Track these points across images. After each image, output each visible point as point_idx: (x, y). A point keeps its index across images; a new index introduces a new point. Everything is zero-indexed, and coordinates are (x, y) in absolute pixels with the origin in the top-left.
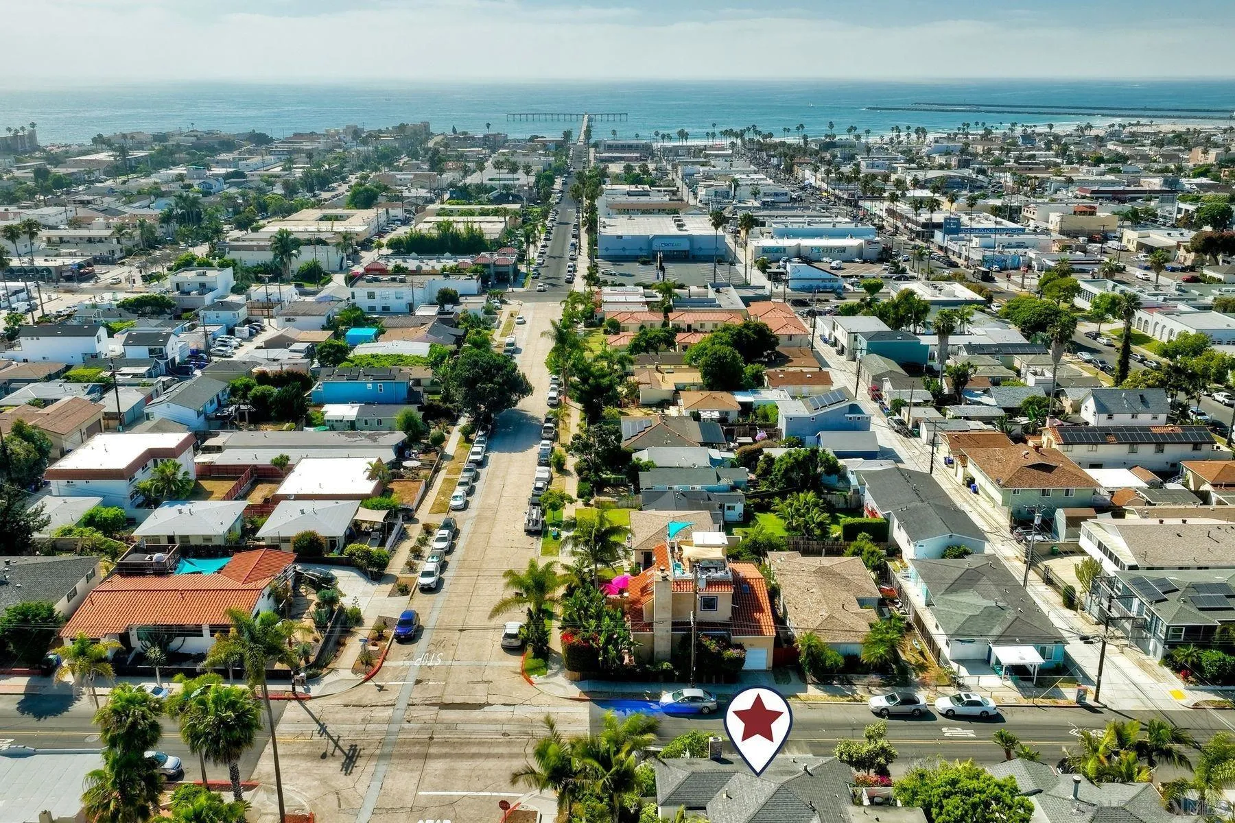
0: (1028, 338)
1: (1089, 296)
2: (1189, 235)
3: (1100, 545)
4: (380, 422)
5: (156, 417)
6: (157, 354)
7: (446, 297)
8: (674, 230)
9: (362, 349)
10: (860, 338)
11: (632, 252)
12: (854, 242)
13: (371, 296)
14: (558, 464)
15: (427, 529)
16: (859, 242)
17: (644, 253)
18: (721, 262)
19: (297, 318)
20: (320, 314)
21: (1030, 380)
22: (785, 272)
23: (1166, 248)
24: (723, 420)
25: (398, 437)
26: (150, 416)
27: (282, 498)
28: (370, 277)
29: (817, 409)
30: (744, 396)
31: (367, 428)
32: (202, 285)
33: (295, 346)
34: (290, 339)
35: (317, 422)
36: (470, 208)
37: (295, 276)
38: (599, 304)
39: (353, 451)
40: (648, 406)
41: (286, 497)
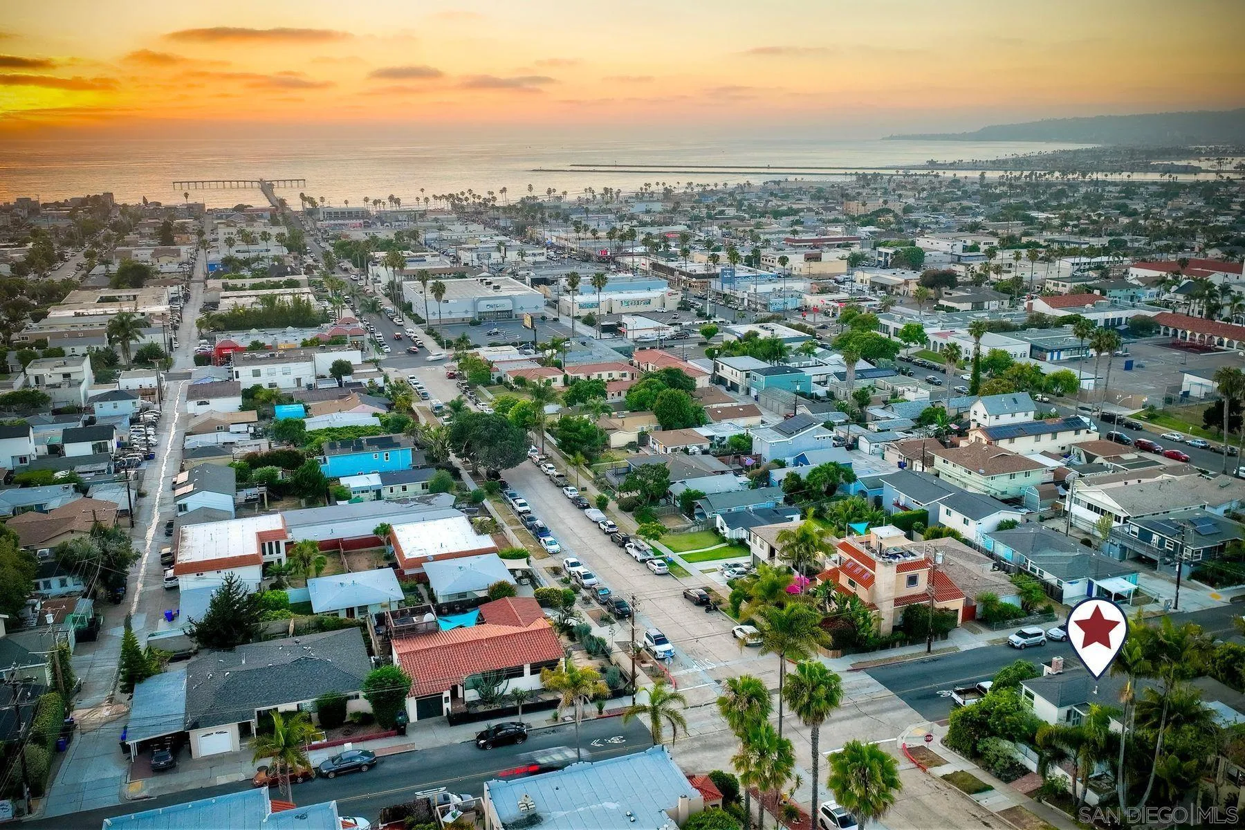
0: (873, 364)
1: (884, 328)
2: (912, 274)
3: (1090, 507)
4: (404, 489)
5: (191, 508)
6: (100, 449)
7: (341, 369)
8: (490, 292)
9: (312, 425)
10: (753, 374)
11: (458, 315)
12: (655, 294)
13: (257, 374)
14: (602, 505)
15: (556, 571)
16: (660, 294)
17: (470, 315)
18: (544, 318)
19: (211, 401)
20: (234, 395)
21: (910, 396)
22: (620, 325)
23: (898, 286)
24: (705, 452)
25: (447, 498)
26: (183, 508)
27: (418, 562)
28: (247, 355)
29: (792, 434)
30: (704, 431)
31: (394, 495)
32: (66, 376)
33: (233, 428)
34: (220, 422)
35: (344, 495)
36: (257, 281)
37: (134, 361)
38: (490, 364)
39: (422, 515)
40: (620, 449)
41: (425, 559)
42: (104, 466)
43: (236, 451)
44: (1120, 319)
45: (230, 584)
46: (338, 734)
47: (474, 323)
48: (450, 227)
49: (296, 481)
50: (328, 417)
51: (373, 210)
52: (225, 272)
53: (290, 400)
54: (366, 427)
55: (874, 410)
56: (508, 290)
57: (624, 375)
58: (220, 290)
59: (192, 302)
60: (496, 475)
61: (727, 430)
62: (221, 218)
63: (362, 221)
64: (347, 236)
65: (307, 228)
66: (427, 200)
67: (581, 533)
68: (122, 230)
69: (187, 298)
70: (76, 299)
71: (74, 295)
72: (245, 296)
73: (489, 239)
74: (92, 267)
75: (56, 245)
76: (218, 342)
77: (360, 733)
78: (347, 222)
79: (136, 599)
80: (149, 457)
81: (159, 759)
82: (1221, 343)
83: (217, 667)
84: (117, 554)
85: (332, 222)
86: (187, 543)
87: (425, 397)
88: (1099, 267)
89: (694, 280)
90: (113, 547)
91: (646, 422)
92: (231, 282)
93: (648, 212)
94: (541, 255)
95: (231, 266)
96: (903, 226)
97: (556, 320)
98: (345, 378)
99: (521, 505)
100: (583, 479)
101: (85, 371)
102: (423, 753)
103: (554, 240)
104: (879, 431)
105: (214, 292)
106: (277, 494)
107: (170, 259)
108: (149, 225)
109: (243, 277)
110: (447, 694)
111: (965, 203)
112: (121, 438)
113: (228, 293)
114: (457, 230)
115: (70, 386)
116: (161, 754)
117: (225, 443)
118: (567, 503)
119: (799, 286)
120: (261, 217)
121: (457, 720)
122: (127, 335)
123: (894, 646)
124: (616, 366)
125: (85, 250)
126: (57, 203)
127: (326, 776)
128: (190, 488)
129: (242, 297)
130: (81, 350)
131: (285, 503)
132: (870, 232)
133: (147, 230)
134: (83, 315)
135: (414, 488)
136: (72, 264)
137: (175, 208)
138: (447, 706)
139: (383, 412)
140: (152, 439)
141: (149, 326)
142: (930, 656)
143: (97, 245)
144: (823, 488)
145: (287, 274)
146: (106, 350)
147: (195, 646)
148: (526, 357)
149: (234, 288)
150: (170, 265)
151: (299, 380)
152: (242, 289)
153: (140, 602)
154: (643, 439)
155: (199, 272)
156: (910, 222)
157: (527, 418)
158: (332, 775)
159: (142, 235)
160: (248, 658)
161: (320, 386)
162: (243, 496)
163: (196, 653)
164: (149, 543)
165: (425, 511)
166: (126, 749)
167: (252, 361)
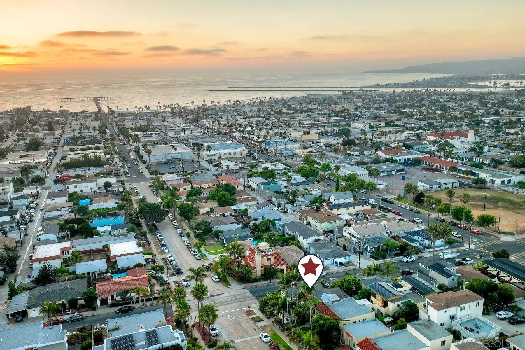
0: (307, 179)
1: (319, 164)
2: (340, 140)
3: (349, 233)
4: (120, 231)
5: (41, 240)
6: (13, 218)
7: (107, 185)
8: (173, 151)
9: (91, 207)
10: (259, 185)
11: (160, 160)
12: (238, 150)
13: (75, 187)
14: (188, 235)
15: (164, 259)
16: (240, 150)
17: (164, 160)
18: (193, 161)
19: (56, 199)
20: (65, 196)
21: (313, 192)
22: (220, 164)
23: (335, 145)
24: (231, 215)
25: (133, 234)
26: (39, 240)
27: (115, 257)
28: (72, 180)
29: (261, 208)
30: (234, 207)
31: (116, 234)
32: (3, 190)
33: (63, 209)
34: (59, 207)
35: (98, 234)
36: (83, 147)
37: (30, 182)
38: (165, 182)
39: (122, 240)
40: (203, 214)
41: (117, 256)
42: (13, 225)
43: (61, 218)
44: (410, 159)
45: (46, 265)
46: (74, 310)
47: (165, 163)
48: (167, 120)
49: (80, 229)
50: (99, 204)
51: (138, 112)
52: (72, 143)
53: (86, 197)
54: (111, 208)
55: (299, 198)
56: (180, 149)
57: (214, 185)
58: (68, 151)
59: (57, 155)
60: (154, 225)
61: (241, 207)
62: (74, 117)
63: (132, 117)
64: (124, 125)
65: (110, 121)
66: (160, 107)
67: (178, 246)
68: (33, 123)
69: (55, 154)
70: (11, 156)
71: (10, 154)
72: (77, 154)
73: (181, 125)
74: (19, 140)
75: (5, 131)
76: (63, 173)
77: (82, 310)
78: (126, 117)
79: (19, 271)
80: (31, 221)
81: (17, 318)
82: (443, 168)
83: (39, 291)
84: (12, 256)
85: (120, 118)
86: (37, 252)
87: (138, 195)
88: (418, 135)
89: (256, 143)
90: (11, 254)
91: (214, 204)
92: (73, 147)
93: (250, 111)
94: (201, 132)
95: (74, 140)
96: (351, 117)
97: (198, 161)
98: (109, 188)
99: (159, 236)
100: (185, 226)
101: (10, 187)
102: (100, 315)
103: (208, 125)
104: (297, 206)
105: (65, 152)
106: (74, 234)
107: (51, 137)
108: (44, 121)
109: (78, 145)
110: (110, 298)
111: (382, 105)
112: (22, 214)
113: (71, 153)
114: (170, 121)
115: (4, 194)
116: (19, 317)
117: (59, 215)
118: (177, 235)
119: (295, 145)
120: (91, 116)
121: (112, 306)
122: (28, 172)
123: (260, 281)
124: (211, 182)
125: (17, 133)
126: (7, 111)
127: (68, 322)
128: (42, 233)
129: (76, 154)
130: (10, 178)
131: (77, 237)
132: (336, 120)
133: (43, 123)
134: (13, 164)
135: (123, 231)
136: (11, 139)
137: (56, 113)
138: (110, 302)
139: (119, 202)
140: (33, 214)
141: (37, 168)
142: (271, 284)
143: (22, 131)
144: (264, 228)
145: (96, 143)
146: (20, 178)
147: (35, 285)
148: (179, 178)
149: (74, 150)
150: (50, 140)
151: (91, 189)
152: (77, 151)
153: (21, 272)
154: (212, 210)
155: (62, 143)
156: (354, 114)
157: (170, 204)
158: (70, 322)
159: (41, 125)
160: (49, 288)
161: (98, 192)
162: (61, 235)
163: (35, 287)
164: (27, 252)
165: (124, 239)
166: (8, 316)
167: (74, 182)
